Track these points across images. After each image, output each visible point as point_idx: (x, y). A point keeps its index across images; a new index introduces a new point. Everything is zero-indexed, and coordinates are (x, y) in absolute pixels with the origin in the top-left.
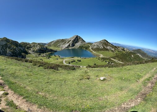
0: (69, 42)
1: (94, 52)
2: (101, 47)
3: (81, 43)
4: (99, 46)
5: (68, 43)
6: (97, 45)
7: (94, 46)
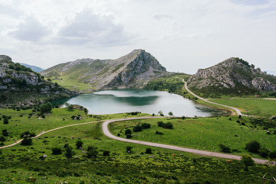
0: (117, 68)
1: (202, 99)
2: (228, 84)
3: (154, 72)
4: (220, 78)
5: (114, 71)
6: (212, 78)
7: (200, 79)
